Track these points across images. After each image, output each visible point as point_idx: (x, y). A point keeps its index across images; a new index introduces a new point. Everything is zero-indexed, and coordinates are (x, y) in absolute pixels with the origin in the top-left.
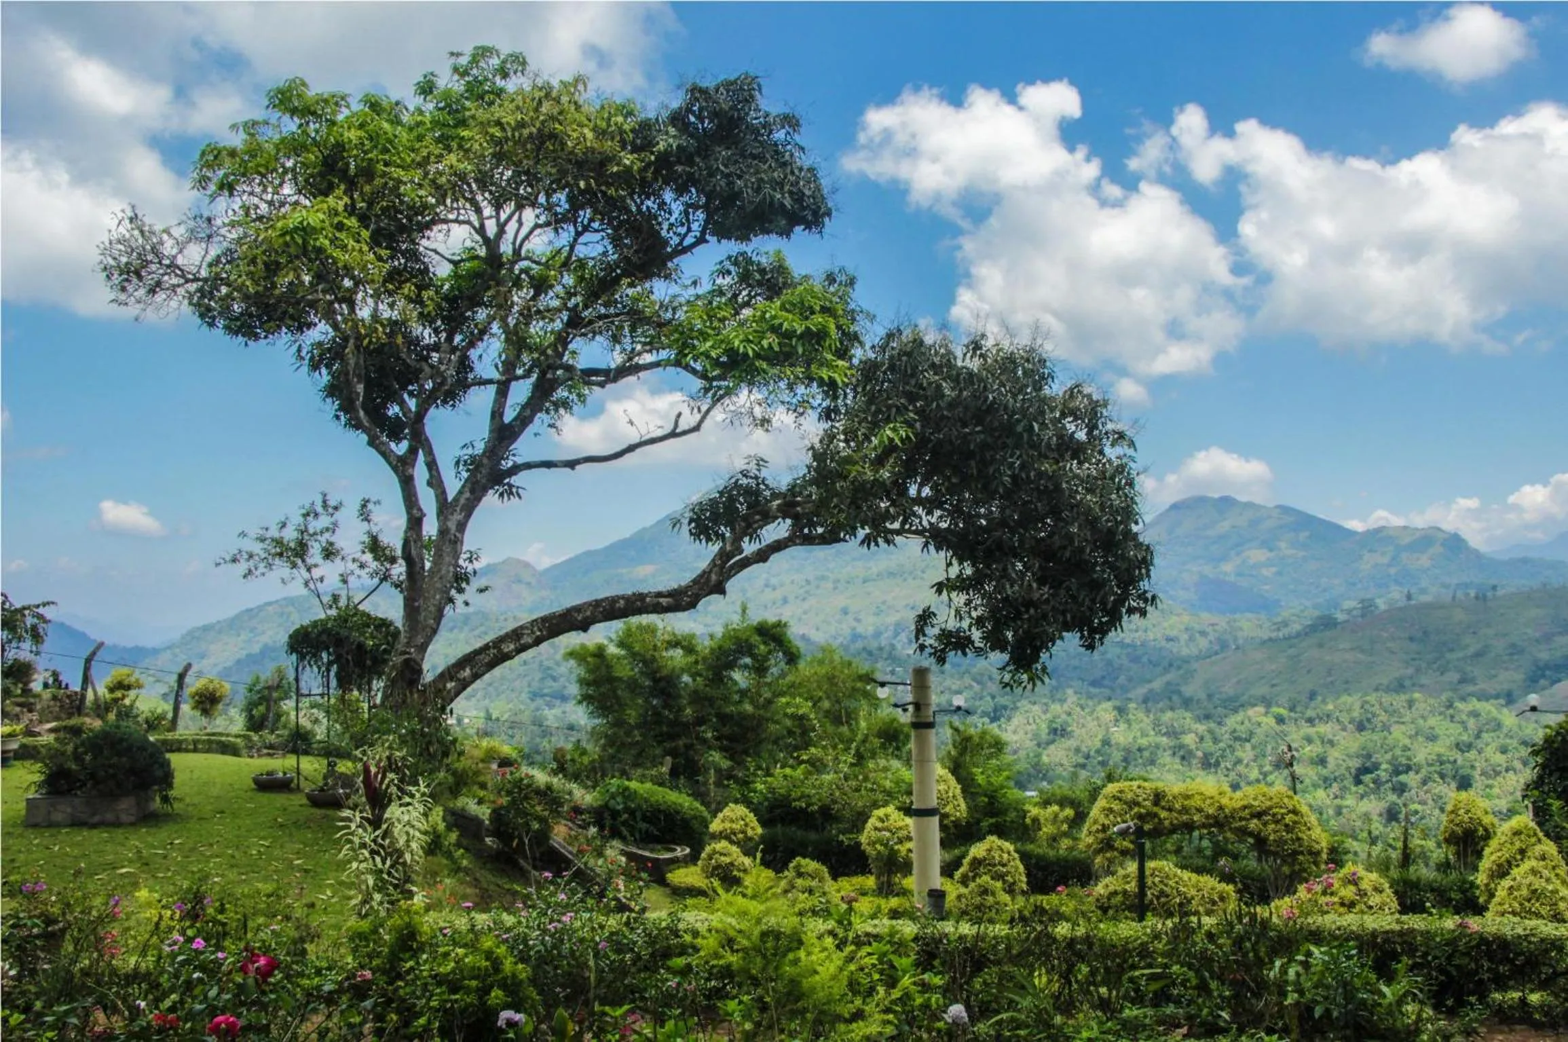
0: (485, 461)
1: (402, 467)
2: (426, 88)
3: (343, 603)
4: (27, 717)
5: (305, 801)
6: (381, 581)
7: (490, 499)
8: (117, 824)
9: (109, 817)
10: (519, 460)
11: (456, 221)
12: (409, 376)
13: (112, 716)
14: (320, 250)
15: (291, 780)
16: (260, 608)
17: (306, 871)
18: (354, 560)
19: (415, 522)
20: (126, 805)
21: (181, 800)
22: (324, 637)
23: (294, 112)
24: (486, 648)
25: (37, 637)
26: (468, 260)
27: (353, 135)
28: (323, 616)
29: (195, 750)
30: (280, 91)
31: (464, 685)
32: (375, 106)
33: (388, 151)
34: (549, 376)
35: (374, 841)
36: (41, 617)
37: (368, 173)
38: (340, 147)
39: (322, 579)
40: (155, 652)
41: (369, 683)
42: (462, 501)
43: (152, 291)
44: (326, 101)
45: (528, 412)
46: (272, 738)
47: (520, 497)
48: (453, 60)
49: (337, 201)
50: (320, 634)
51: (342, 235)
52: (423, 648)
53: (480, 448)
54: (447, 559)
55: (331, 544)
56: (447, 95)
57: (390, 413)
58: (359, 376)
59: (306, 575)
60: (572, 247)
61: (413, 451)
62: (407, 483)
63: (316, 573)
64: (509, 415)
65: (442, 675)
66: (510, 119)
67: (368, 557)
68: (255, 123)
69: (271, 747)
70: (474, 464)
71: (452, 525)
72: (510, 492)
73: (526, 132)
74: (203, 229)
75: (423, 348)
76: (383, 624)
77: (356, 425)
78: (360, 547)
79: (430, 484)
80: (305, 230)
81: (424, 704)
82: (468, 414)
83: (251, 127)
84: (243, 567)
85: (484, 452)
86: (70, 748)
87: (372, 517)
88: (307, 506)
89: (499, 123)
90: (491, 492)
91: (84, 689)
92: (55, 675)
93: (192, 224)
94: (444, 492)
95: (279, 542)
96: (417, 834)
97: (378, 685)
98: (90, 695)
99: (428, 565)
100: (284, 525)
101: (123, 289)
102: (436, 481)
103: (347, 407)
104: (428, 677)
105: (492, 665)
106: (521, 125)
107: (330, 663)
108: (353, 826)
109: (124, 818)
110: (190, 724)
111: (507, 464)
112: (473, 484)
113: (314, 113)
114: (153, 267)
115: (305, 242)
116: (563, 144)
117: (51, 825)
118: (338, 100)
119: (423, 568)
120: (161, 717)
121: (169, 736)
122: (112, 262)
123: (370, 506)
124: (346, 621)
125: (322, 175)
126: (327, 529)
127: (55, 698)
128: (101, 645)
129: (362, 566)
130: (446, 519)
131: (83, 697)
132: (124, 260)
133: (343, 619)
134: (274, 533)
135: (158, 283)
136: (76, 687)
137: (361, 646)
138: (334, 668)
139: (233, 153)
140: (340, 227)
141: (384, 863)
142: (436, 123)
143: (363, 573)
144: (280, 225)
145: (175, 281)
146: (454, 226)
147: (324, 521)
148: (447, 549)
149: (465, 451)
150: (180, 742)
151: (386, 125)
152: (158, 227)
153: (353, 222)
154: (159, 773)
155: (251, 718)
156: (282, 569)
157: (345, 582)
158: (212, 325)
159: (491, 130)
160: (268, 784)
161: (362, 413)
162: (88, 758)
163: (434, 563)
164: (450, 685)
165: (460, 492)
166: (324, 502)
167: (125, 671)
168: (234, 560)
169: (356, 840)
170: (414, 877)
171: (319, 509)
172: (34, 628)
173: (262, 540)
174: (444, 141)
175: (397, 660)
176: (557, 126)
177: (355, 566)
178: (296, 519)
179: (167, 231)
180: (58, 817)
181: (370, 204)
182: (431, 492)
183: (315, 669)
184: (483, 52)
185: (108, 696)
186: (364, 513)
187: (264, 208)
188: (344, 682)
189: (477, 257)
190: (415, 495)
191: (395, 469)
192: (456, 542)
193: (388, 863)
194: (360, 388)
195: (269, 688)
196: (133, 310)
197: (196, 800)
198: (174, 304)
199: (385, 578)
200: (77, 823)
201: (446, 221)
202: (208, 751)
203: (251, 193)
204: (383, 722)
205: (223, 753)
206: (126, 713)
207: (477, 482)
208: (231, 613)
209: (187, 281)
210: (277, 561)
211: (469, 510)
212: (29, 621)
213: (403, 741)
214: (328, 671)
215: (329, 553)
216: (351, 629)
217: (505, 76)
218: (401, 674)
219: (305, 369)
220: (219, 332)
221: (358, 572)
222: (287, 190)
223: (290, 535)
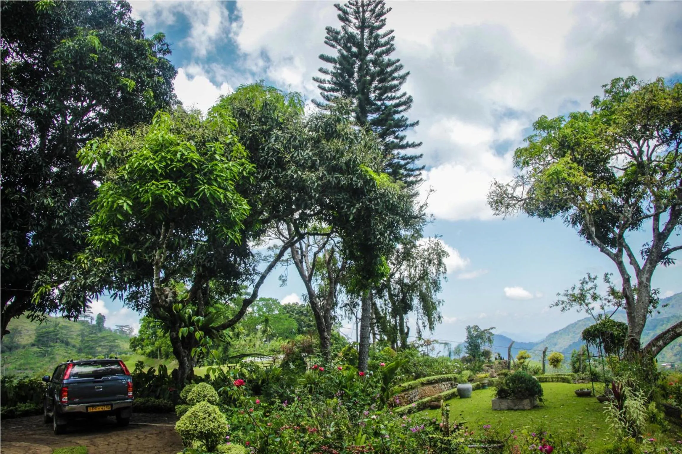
0: (654, 250)
1: (617, 259)
2: (596, 103)
3: (603, 317)
4: (491, 371)
5: (597, 401)
6: (618, 307)
7: (660, 266)
8: (524, 410)
9: (521, 407)
10: (670, 247)
11: (619, 153)
12: (614, 220)
13: (520, 369)
14: (564, 179)
15: (591, 392)
16: (576, 323)
17: (597, 429)
18: (605, 299)
19: (627, 280)
20: (526, 402)
21: (547, 400)
22: (596, 332)
23: (544, 129)
24: (668, 331)
25: (490, 340)
26: (631, 166)
27: (568, 131)
28: (595, 324)
29: (552, 381)
30: (537, 122)
31: (661, 348)
32: (574, 117)
33: (584, 133)
34: (677, 208)
35: (621, 415)
36: (491, 333)
37: (578, 144)
38: (564, 137)
39: (593, 309)
40: (537, 344)
41: (618, 350)
42: (647, 268)
43: (507, 208)
44: (555, 121)
45: (670, 226)
46: (583, 376)
47: (674, 263)
48: (604, 88)
49: (568, 158)
50: (594, 331)
51: (572, 171)
52: (640, 333)
53: (651, 244)
54: (644, 294)
55: (595, 294)
56: (605, 103)
57: (610, 236)
58: (592, 224)
59: (586, 308)
60: (677, 151)
61: (620, 251)
62: (620, 264)
63: (590, 306)
64: (661, 229)
65: (649, 345)
66: (631, 106)
67: (611, 297)
68: (531, 137)
69: (583, 379)
70: (649, 252)
71: (644, 279)
72: (669, 262)
73: (640, 109)
74: (521, 180)
75: (619, 207)
76: (620, 325)
77: (595, 244)
78: (607, 293)
79: (631, 263)
80: (557, 173)
81: (643, 357)
82: (644, 231)
83: (530, 138)
84: (560, 307)
85: (653, 246)
86: (504, 381)
87: (610, 280)
88: (582, 279)
89: (627, 109)
90: (660, 263)
91: (509, 359)
92: (499, 355)
93: (516, 180)
94: (638, 266)
95: (573, 295)
96: (641, 413)
97: (622, 350)
98: (512, 361)
99: (636, 297)
100: (574, 288)
101: (497, 209)
102: (633, 262)
103: (589, 237)
104: (643, 346)
105: (673, 338)
106: (638, 106)
107: (601, 343)
108: (610, 408)
109: (526, 407)
110: (550, 371)
111: (664, 250)
112: (651, 261)
113: (552, 127)
114: (506, 199)
115: (558, 178)
116: (659, 109)
117: (501, 410)
118: (560, 119)
119: (633, 299)
120: (538, 369)
121: (542, 376)
122: (492, 200)
123: (609, 276)
124: (604, 325)
125: (560, 149)
126: (592, 288)
127: (500, 363)
128: (514, 342)
129: (609, 301)
130: (641, 277)
131: (509, 363)
132: (496, 198)
133: (603, 324)
134: (570, 292)
135: (509, 204)
136: (506, 359)
137: (612, 335)
138: (603, 345)
139: (526, 150)
140: (571, 168)
141: (625, 424)
142: (602, 116)
143: (610, 304)
144: (547, 173)
145: (514, 202)
146: (619, 155)
147: (590, 285)
148: (643, 290)
149: (645, 247)
150: (546, 378)
151: (581, 123)
152: (505, 184)
153: (575, 165)
154: (537, 390)
155: (574, 368)
156: (576, 306)
157: (603, 308)
158: (532, 215)
159: (625, 113)
160: (581, 394)
161: (596, 239)
162: (511, 385)
163: (639, 296)
164: (654, 349)
165: (645, 265)
166: (589, 277)
167: (523, 351)
168: (557, 305)
169: (612, 414)
170: (642, 432)
171: (587, 280)
172: (489, 337)
173: (567, 295)
174: (608, 123)
175: (627, 339)
176: (654, 102)
177: (606, 302)
178: (579, 285)
179: (508, 185)
180: (503, 407)
181: (582, 155)
182: (632, 267)
183: (595, 346)
184: (615, 82)
185: (518, 362)
186: (607, 280)
187: (541, 167)
188: (608, 350)
189: (633, 165)
190: (625, 269)
191: (614, 260)
192: (647, 286)
193: (627, 424)
194: (593, 229)
195: (579, 355)
196: (502, 216)
197: (553, 401)
198: (515, 211)
199: (620, 305)
200: (510, 409)
201: (616, 154)
202: (557, 381)
203: (536, 163)
204: (625, 365)
205: (564, 382)
206: (525, 368)
207: (652, 260)
208: (564, 326)
209: (519, 201)
210: (574, 303)
211: (651, 273)
212: (487, 335)
213: (635, 374)
214: (600, 346)
215: (595, 297)
216: (607, 328)
217: (628, 87)
218: (631, 345)
219: (571, 225)
220: (536, 217)
221: (608, 304)
222: (549, 158)
223: (577, 292)
